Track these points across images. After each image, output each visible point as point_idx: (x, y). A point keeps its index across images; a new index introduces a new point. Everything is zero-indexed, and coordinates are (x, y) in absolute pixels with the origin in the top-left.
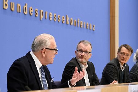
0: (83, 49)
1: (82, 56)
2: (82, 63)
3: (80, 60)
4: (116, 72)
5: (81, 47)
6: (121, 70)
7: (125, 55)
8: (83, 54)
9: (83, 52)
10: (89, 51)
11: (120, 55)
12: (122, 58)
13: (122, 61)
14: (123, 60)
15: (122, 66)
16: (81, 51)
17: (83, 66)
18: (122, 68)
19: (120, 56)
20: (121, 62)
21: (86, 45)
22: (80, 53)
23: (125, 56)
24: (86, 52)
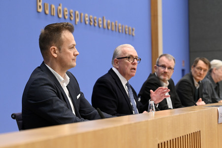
0: (166, 65)
1: (165, 73)
2: (164, 80)
3: (162, 77)
4: (191, 90)
5: (164, 62)
6: (195, 88)
7: (203, 70)
8: (167, 70)
9: (167, 68)
10: (172, 67)
11: (196, 70)
12: (199, 74)
13: (198, 78)
14: (200, 76)
15: (197, 83)
16: (164, 66)
17: (165, 84)
18: (196, 86)
19: (195, 72)
20: (196, 79)
21: (170, 60)
22: (162, 70)
23: (202, 72)
24: (170, 68)
